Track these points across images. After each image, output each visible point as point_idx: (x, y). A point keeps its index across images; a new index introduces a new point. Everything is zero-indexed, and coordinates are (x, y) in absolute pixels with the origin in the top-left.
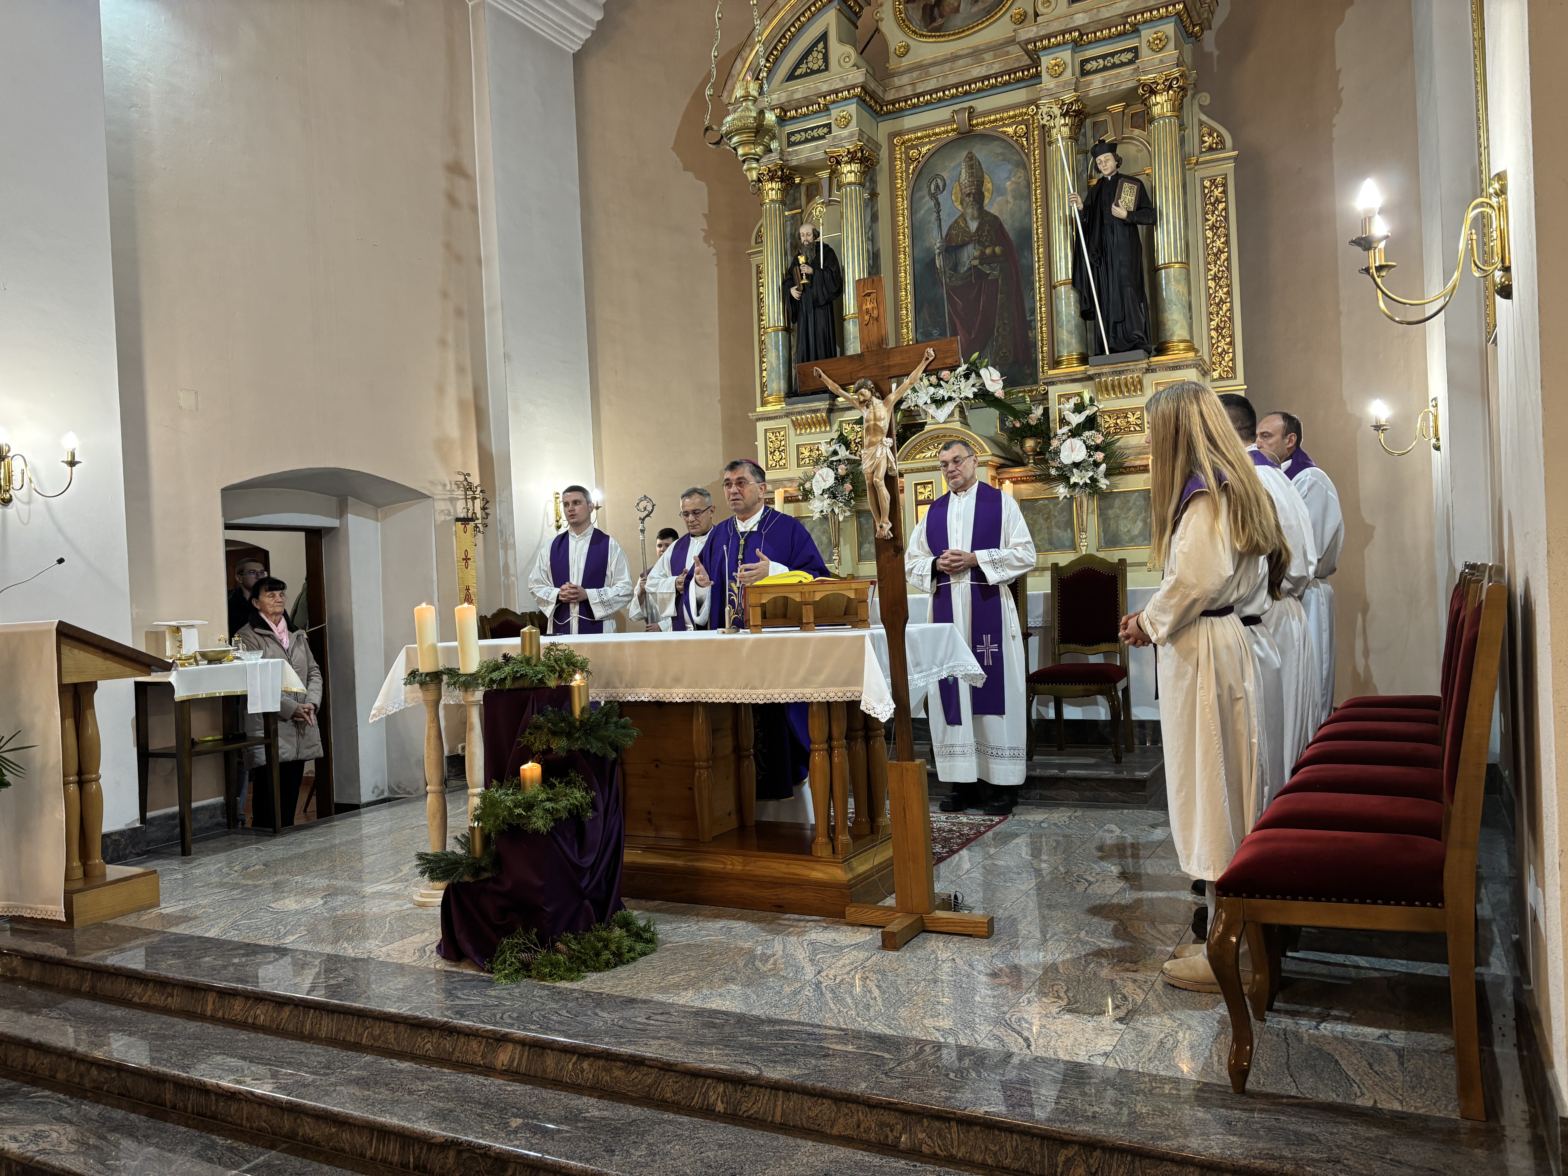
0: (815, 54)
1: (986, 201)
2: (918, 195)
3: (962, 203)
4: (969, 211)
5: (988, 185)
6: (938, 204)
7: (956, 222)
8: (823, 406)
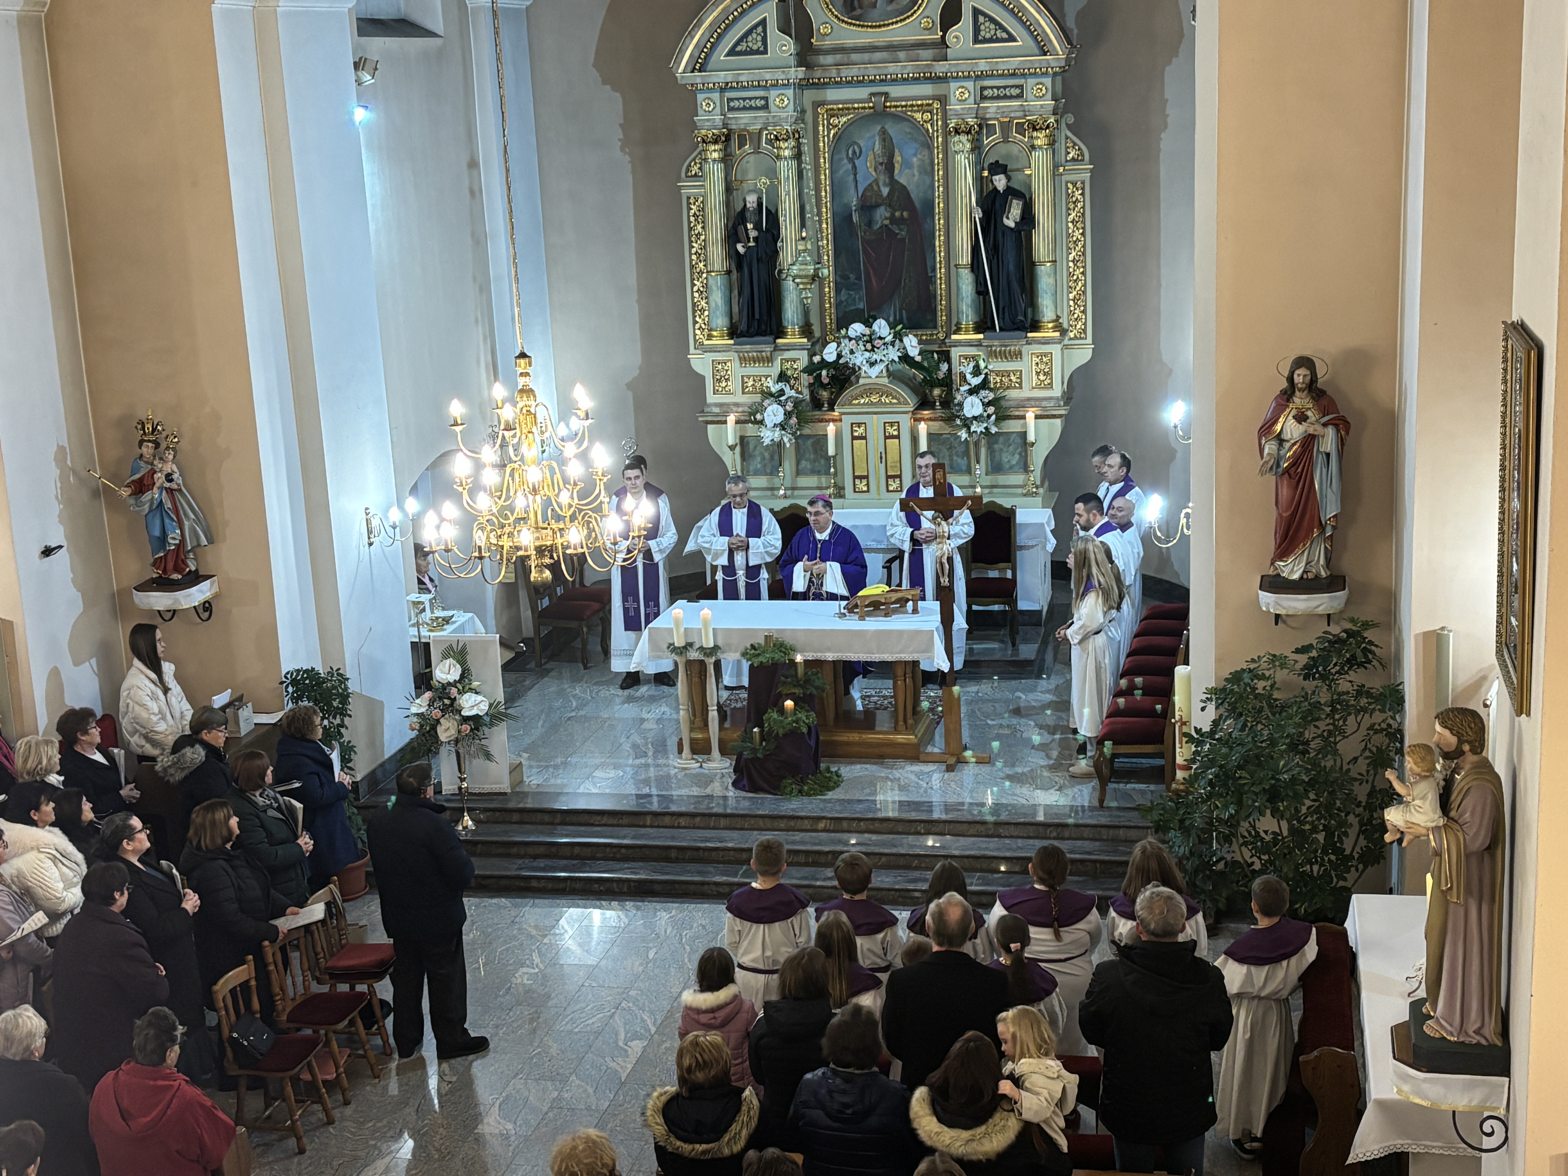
0: (754, 35)
1: (896, 172)
2: (836, 157)
3: (875, 170)
4: (882, 177)
5: (898, 158)
6: (854, 167)
7: (870, 185)
8: (768, 348)
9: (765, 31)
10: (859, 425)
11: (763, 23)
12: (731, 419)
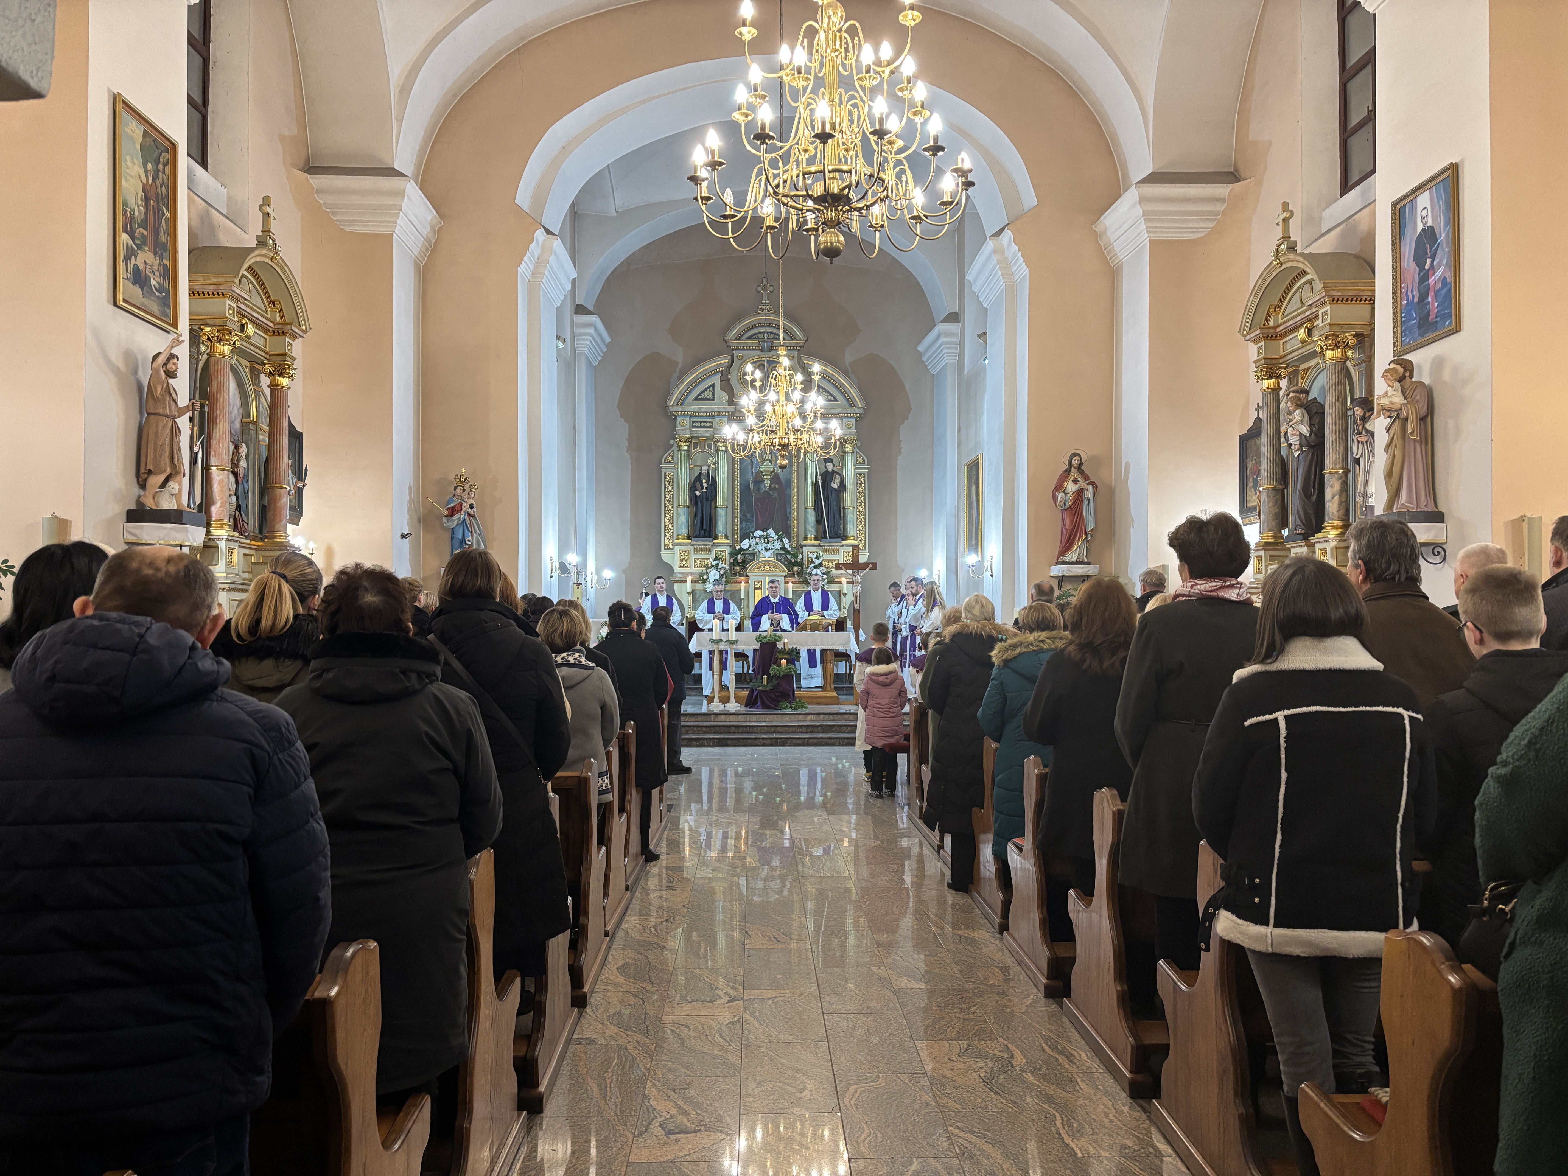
0: (708, 391)
8: (711, 544)
9: (714, 389)
10: (758, 582)
11: (713, 385)
12: (689, 579)
